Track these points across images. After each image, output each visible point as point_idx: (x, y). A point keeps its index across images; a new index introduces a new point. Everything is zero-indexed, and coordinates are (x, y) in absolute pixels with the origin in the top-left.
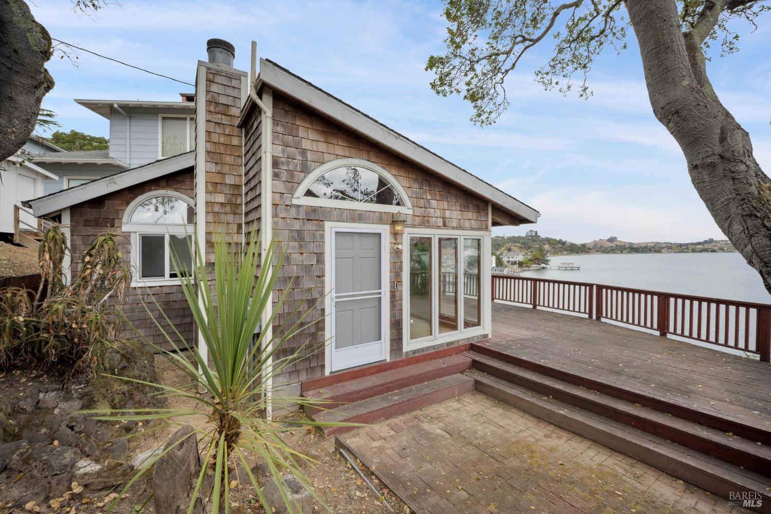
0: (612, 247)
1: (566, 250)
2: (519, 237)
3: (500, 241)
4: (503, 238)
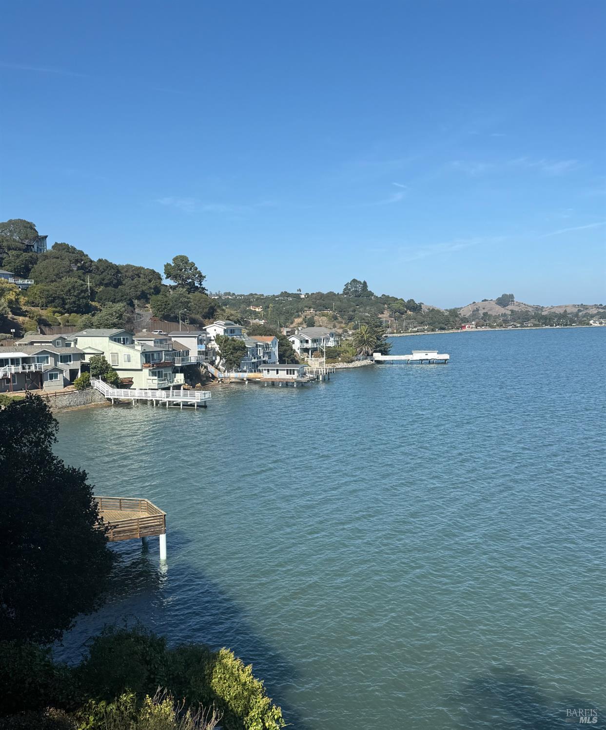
0: (504, 315)
2: (331, 295)
3: (291, 303)
4: (297, 296)
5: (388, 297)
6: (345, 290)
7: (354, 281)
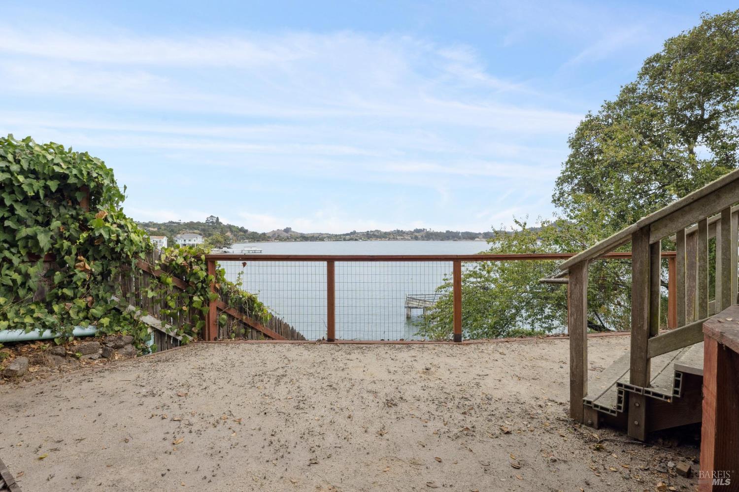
0: (287, 236)
1: (248, 238)
2: (198, 223)
4: (179, 223)
5: (230, 225)
6: (207, 221)
7: (212, 216)
